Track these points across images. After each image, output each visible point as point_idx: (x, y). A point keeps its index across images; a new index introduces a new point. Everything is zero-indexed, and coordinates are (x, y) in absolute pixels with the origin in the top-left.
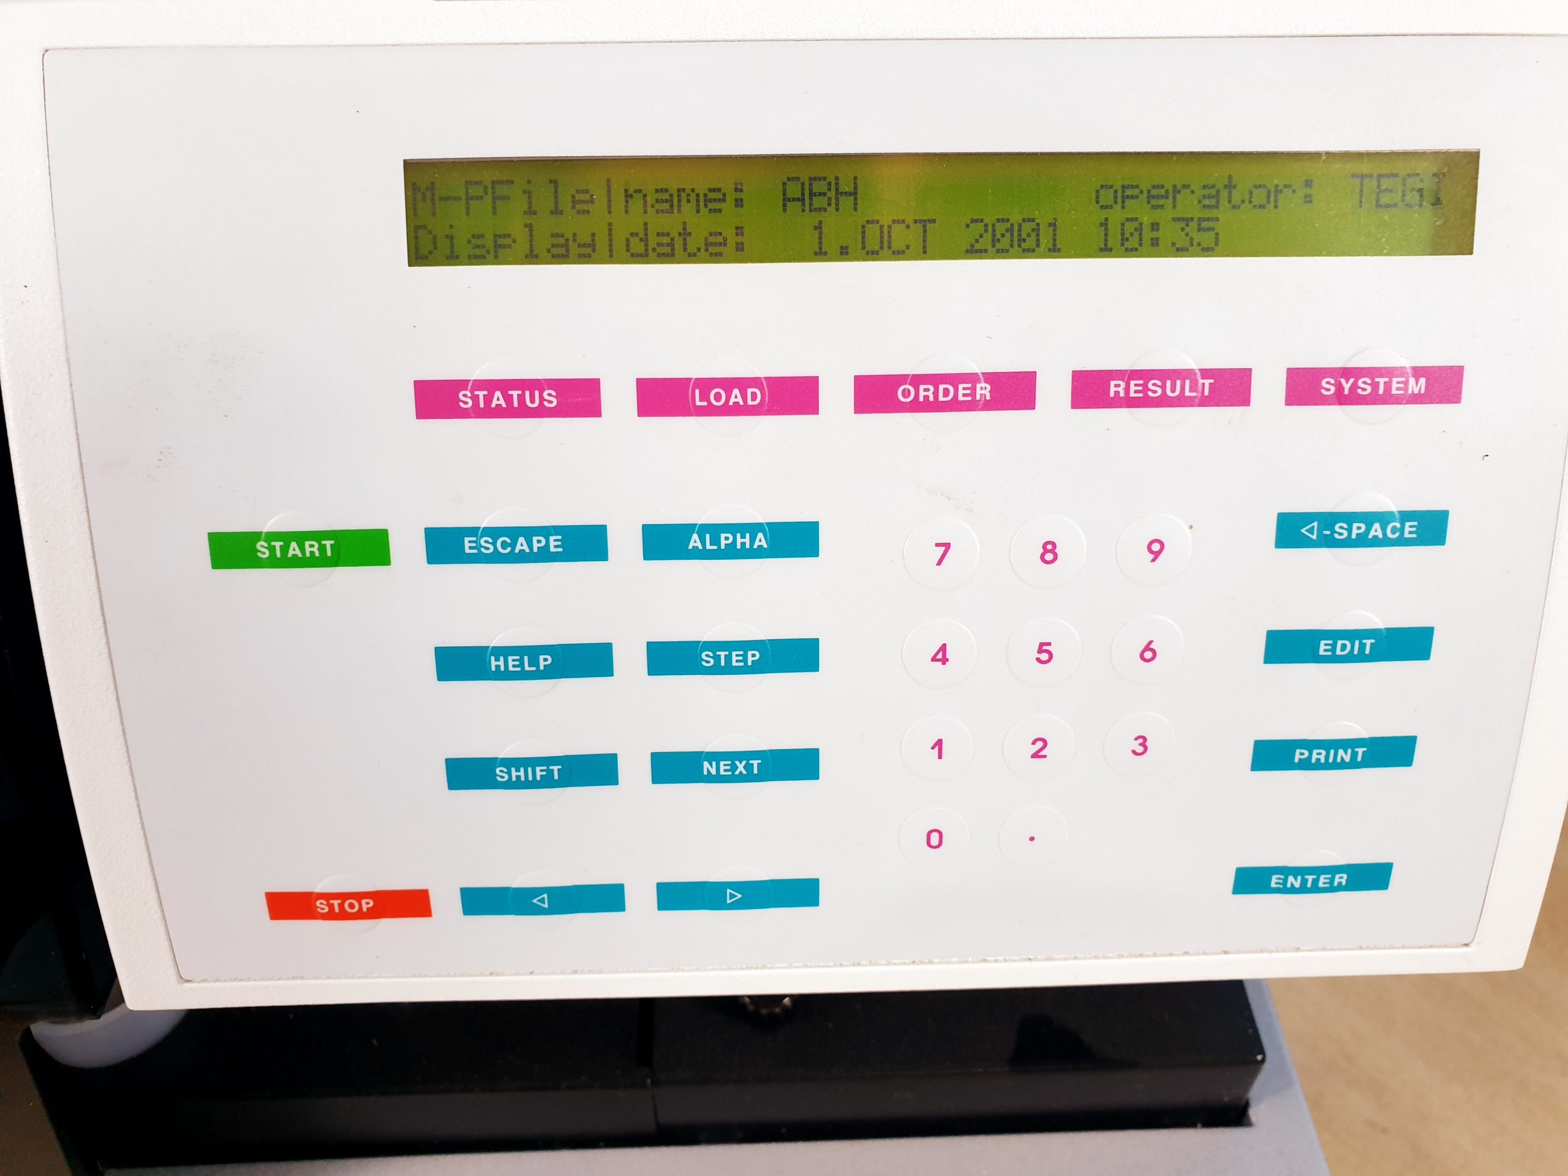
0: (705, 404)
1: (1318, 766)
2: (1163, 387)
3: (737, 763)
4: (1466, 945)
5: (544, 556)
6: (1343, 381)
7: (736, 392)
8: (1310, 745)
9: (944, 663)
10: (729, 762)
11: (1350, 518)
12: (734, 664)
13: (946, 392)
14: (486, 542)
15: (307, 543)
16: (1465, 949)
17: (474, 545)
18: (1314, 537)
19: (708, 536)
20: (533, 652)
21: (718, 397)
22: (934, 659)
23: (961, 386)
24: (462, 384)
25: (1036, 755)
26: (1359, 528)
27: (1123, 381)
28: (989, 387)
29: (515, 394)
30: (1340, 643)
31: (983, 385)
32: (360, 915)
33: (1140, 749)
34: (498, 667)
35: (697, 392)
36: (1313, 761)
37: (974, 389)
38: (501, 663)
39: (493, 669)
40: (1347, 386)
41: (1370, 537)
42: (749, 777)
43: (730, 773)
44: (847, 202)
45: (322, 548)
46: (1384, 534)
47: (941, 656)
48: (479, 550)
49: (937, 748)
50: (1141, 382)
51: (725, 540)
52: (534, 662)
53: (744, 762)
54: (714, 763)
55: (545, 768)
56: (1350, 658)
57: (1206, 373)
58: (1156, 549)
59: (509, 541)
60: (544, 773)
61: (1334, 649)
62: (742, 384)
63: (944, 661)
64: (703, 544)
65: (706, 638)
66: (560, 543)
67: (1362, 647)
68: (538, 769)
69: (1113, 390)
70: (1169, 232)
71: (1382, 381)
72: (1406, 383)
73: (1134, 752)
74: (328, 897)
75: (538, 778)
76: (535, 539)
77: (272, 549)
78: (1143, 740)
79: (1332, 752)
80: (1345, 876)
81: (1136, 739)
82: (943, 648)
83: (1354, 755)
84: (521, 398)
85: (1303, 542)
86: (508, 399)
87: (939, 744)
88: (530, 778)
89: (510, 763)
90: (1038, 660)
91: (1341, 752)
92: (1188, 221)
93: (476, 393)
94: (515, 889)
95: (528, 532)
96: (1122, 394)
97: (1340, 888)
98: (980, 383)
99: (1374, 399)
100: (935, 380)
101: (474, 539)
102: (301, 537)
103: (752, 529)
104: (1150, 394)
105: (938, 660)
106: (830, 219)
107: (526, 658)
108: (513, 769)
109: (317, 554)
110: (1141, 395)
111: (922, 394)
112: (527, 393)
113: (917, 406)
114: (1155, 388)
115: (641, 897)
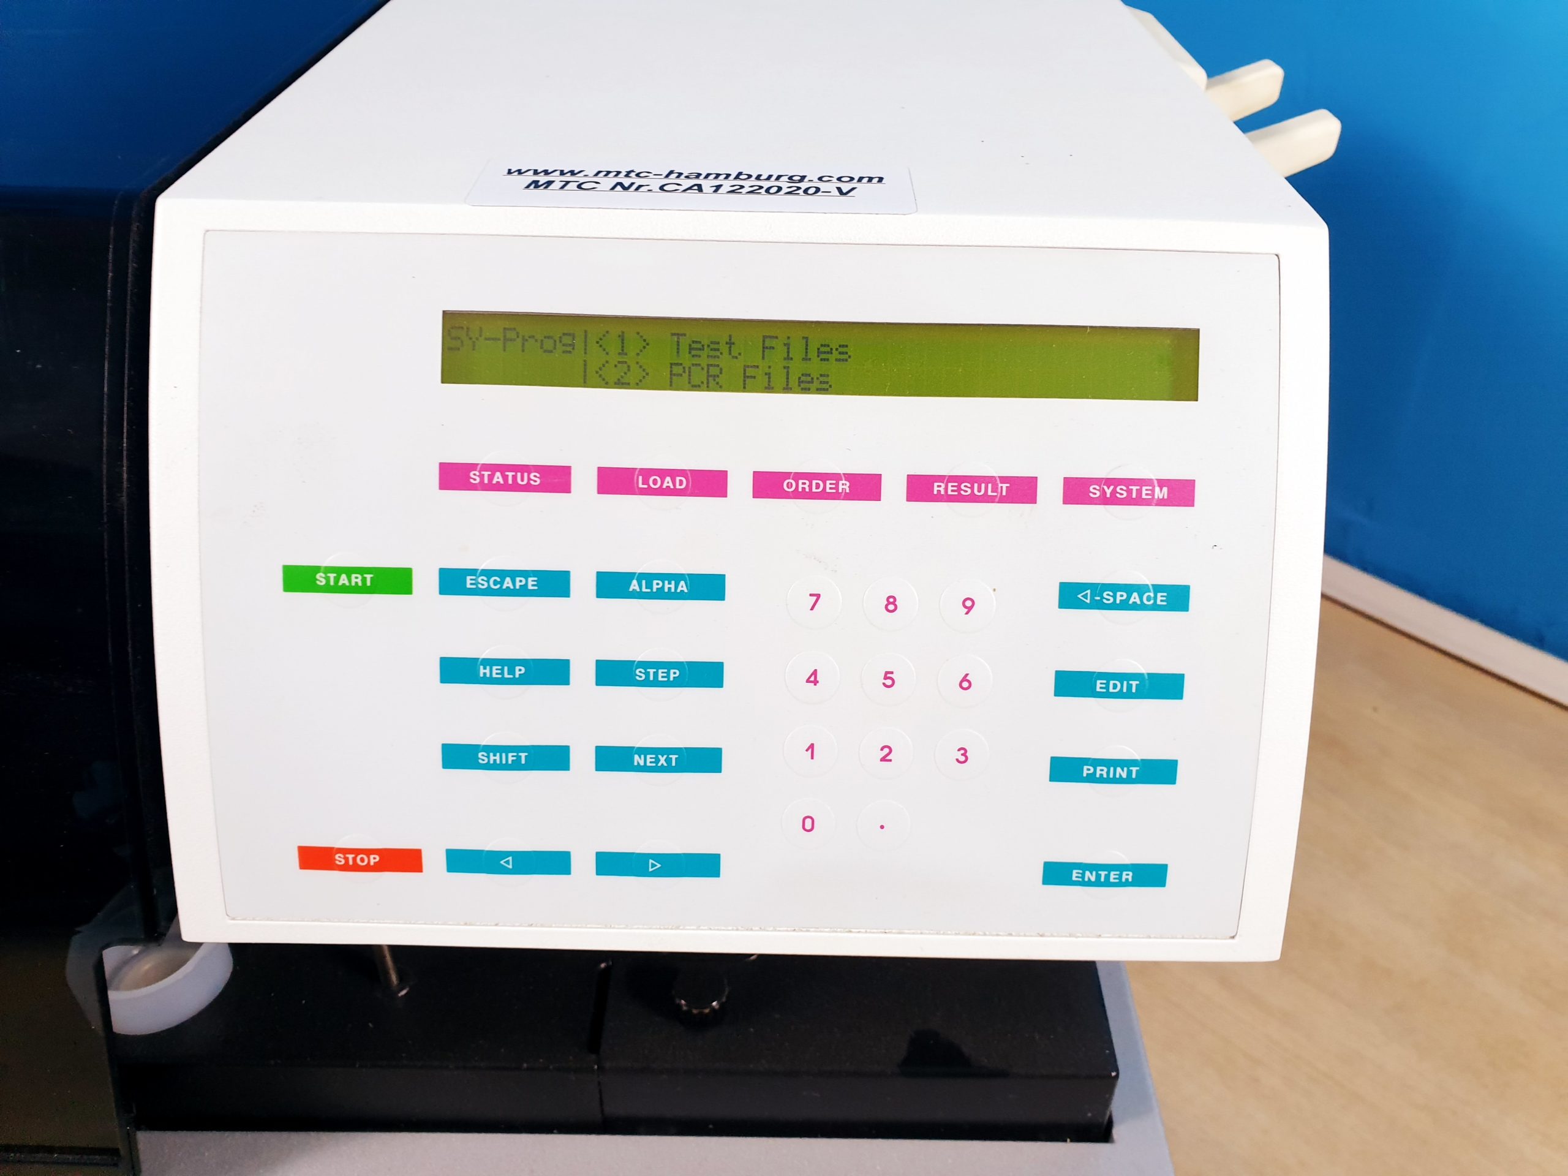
0: (646, 486)
1: (1101, 780)
2: (972, 488)
3: (660, 756)
4: (1233, 937)
5: (524, 592)
6: (1105, 488)
7: (668, 479)
8: (1096, 762)
9: (815, 685)
10: (654, 756)
11: (1115, 588)
12: (660, 679)
13: (818, 486)
14: (483, 580)
15: (353, 576)
16: (1231, 941)
17: (473, 582)
18: (1088, 601)
19: (644, 582)
20: (512, 663)
21: (655, 482)
22: (808, 681)
23: (828, 482)
24: (473, 466)
25: (883, 759)
26: (1122, 596)
27: (943, 483)
28: (848, 484)
29: (510, 474)
30: (1112, 682)
31: (844, 482)
32: (368, 868)
33: (962, 759)
34: (485, 674)
35: (640, 478)
36: (1098, 776)
37: (837, 485)
38: (487, 671)
39: (482, 675)
40: (1108, 492)
41: (1131, 602)
42: (668, 769)
43: (654, 765)
45: (364, 580)
46: (1141, 600)
47: (813, 679)
48: (477, 586)
49: (810, 751)
50: (956, 484)
51: (656, 585)
52: (511, 671)
53: (665, 756)
54: (642, 756)
55: (515, 754)
56: (1120, 695)
57: (1004, 479)
58: (969, 605)
59: (498, 579)
60: (515, 758)
61: (1107, 688)
62: (673, 473)
63: (816, 682)
64: (640, 587)
65: (640, 659)
66: (535, 583)
67: (1130, 687)
68: (510, 755)
69: (936, 489)
71: (1134, 488)
72: (1153, 491)
73: (958, 760)
74: (345, 851)
75: (510, 762)
76: (518, 579)
77: (327, 579)
78: (964, 751)
79: (1112, 769)
80: (1131, 873)
81: (959, 750)
82: (815, 673)
83: (1130, 773)
84: (515, 478)
85: (1081, 605)
86: (505, 478)
87: (811, 747)
88: (504, 762)
89: (489, 749)
90: (884, 684)
91: (1119, 770)
93: (483, 473)
94: (488, 852)
95: (513, 574)
96: (943, 492)
97: (1127, 884)
98: (842, 480)
99: (1129, 501)
100: (810, 476)
101: (474, 577)
102: (349, 571)
103: (677, 578)
104: (962, 492)
105: (811, 682)
107: (506, 668)
108: (491, 754)
109: (360, 584)
110: (956, 493)
111: (801, 486)
112: (519, 475)
113: (798, 495)
114: (968, 489)
115: (583, 863)
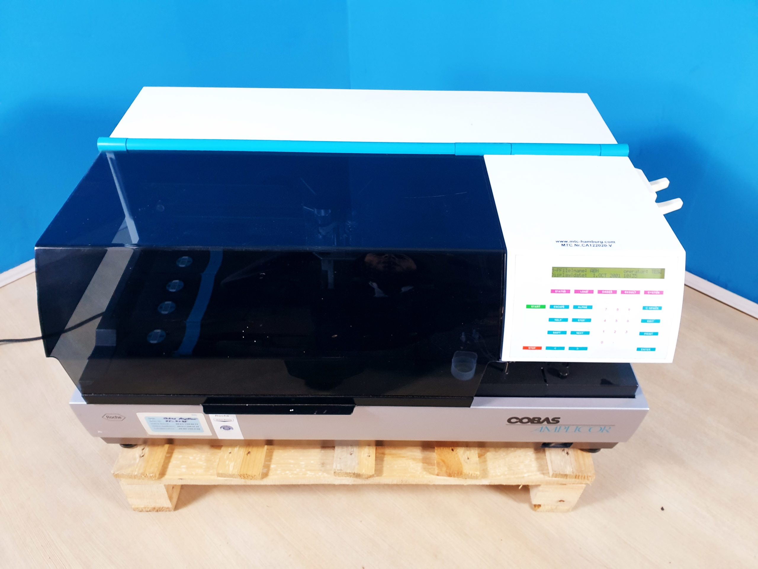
1: (647, 335)
3: (580, 332)
5: (562, 308)
7: (585, 291)
8: (646, 333)
12: (582, 321)
14: (557, 306)
16: (665, 359)
17: (555, 307)
18: (647, 309)
20: (559, 319)
21: (583, 292)
24: (556, 290)
25: (615, 333)
26: (652, 308)
27: (627, 291)
32: (533, 349)
35: (581, 291)
39: (555, 321)
42: (581, 334)
44: (597, 272)
45: (539, 307)
46: (655, 309)
49: (603, 331)
55: (559, 332)
57: (635, 291)
58: (629, 309)
65: (579, 318)
66: (564, 307)
67: (653, 321)
70: (632, 276)
71: (654, 292)
72: (657, 292)
75: (557, 333)
76: (562, 306)
77: (533, 307)
78: (627, 331)
79: (649, 333)
82: (605, 320)
83: (651, 334)
85: (645, 309)
89: (555, 331)
90: (616, 321)
92: (633, 274)
94: (552, 347)
96: (626, 293)
100: (606, 291)
102: (537, 305)
103: (585, 306)
106: (595, 273)
110: (628, 293)
113: (604, 293)
114: (630, 292)
115: (567, 348)
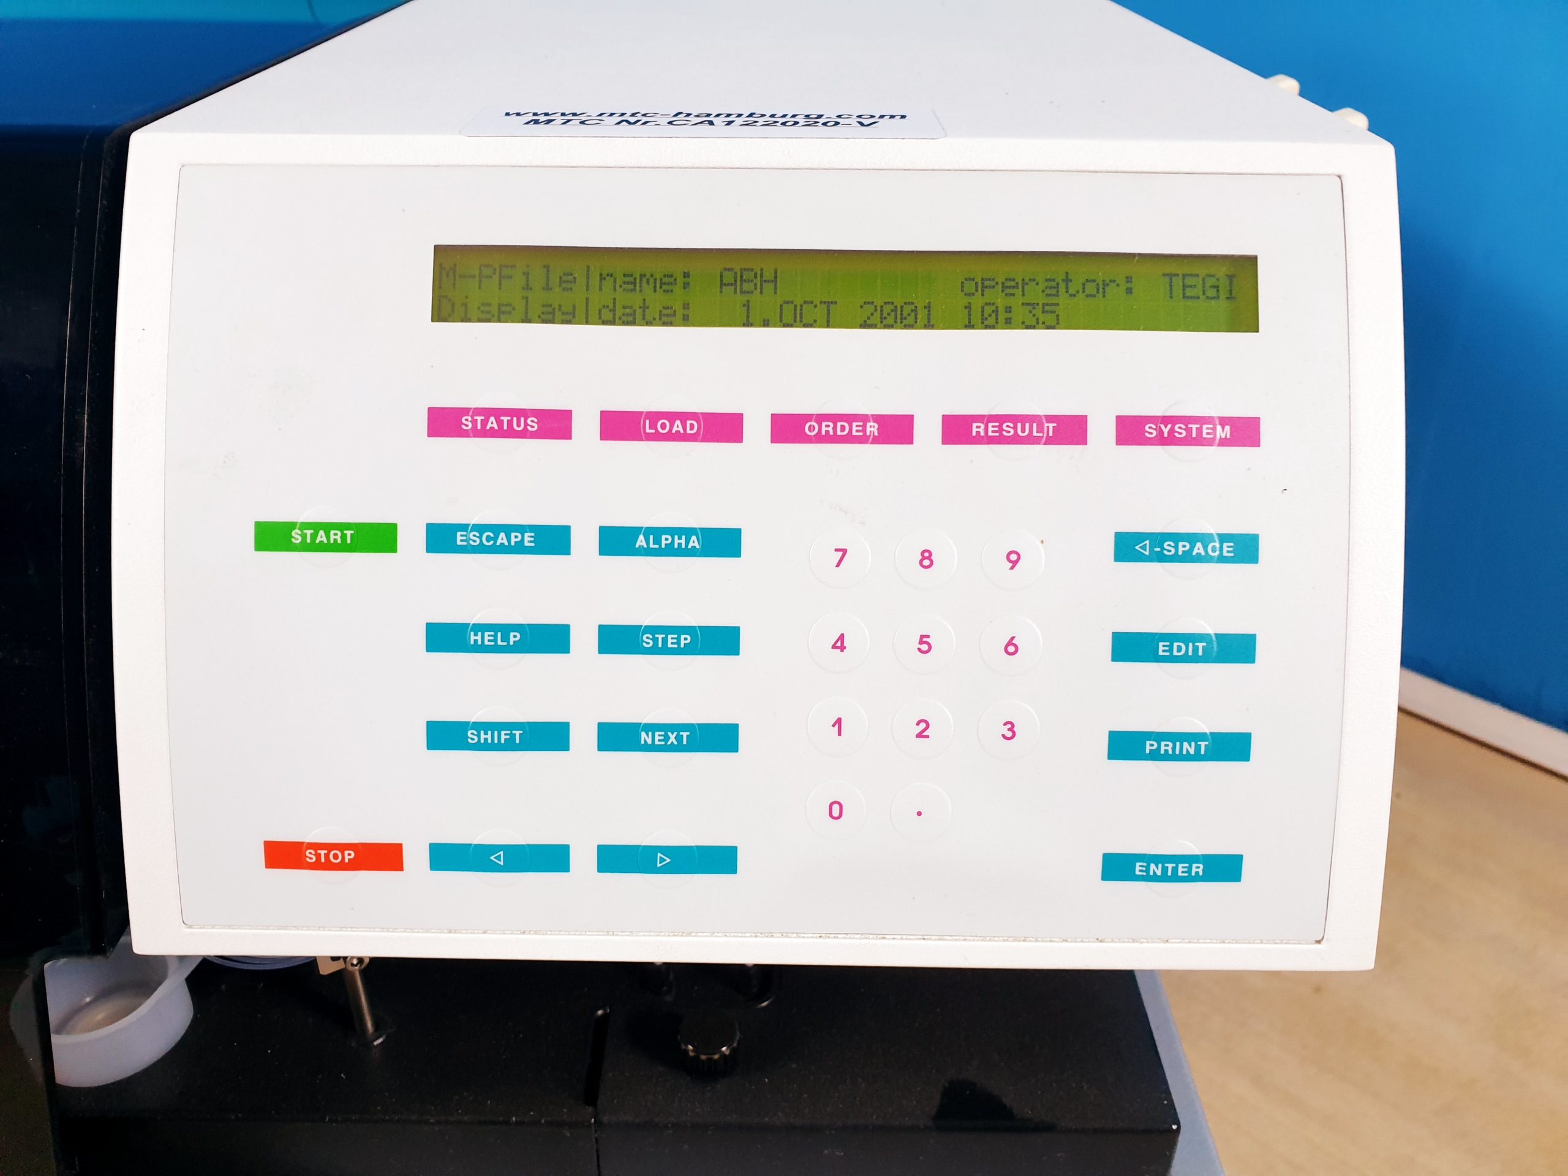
0: (653, 431)
1: (1166, 757)
2: (1015, 428)
3: (669, 734)
4: (1319, 942)
5: (519, 549)
6: (1162, 426)
7: (678, 422)
8: (1160, 737)
9: (842, 651)
10: (663, 733)
11: (1176, 537)
12: (670, 645)
13: (843, 428)
14: (474, 536)
15: (332, 532)
16: (1318, 946)
17: (464, 538)
18: (1147, 553)
19: (651, 537)
20: (505, 629)
21: (663, 426)
22: (834, 647)
23: (854, 424)
24: (465, 411)
25: (920, 735)
26: (1184, 546)
27: (983, 423)
28: (876, 426)
29: (505, 419)
30: (1176, 644)
31: (872, 424)
32: (342, 867)
33: (1009, 734)
34: (476, 641)
35: (647, 422)
36: (1162, 752)
37: (864, 426)
38: (479, 638)
39: (472, 642)
40: (1166, 431)
41: (1194, 553)
42: (679, 748)
43: (663, 743)
44: (768, 288)
45: (343, 537)
46: (1206, 551)
47: (840, 644)
48: (468, 543)
49: (837, 726)
50: (997, 424)
51: (665, 540)
52: (505, 638)
53: (675, 734)
54: (650, 733)
55: (509, 732)
56: (1185, 659)
57: (1050, 418)
58: (1014, 559)
59: (492, 535)
60: (508, 737)
61: (1171, 650)
62: (684, 417)
63: (842, 648)
64: (648, 543)
65: (647, 623)
66: (532, 539)
67: (1195, 649)
68: (503, 733)
69: (975, 430)
70: (1019, 312)
71: (1194, 427)
72: (1214, 429)
73: (1004, 736)
74: (316, 846)
75: (503, 741)
76: (513, 535)
77: (304, 536)
78: (1011, 726)
79: (1178, 744)
80: (1201, 866)
81: (1005, 724)
82: (842, 637)
83: (1198, 748)
84: (510, 423)
85: (1139, 558)
86: (500, 423)
87: (839, 722)
88: (496, 741)
89: (480, 726)
90: (920, 650)
91: (1186, 745)
92: (1034, 305)
93: (475, 418)
94: (476, 845)
95: (508, 529)
96: (982, 434)
97: (1196, 878)
98: (870, 421)
99: (1188, 441)
100: (834, 418)
101: (465, 533)
102: (327, 527)
103: (688, 532)
104: (1005, 433)
105: (838, 648)
106: (755, 298)
107: (499, 634)
108: (482, 732)
109: (339, 541)
110: (997, 434)
111: (824, 429)
112: (515, 419)
113: (820, 439)
114: (1008, 429)
115: (583, 858)
